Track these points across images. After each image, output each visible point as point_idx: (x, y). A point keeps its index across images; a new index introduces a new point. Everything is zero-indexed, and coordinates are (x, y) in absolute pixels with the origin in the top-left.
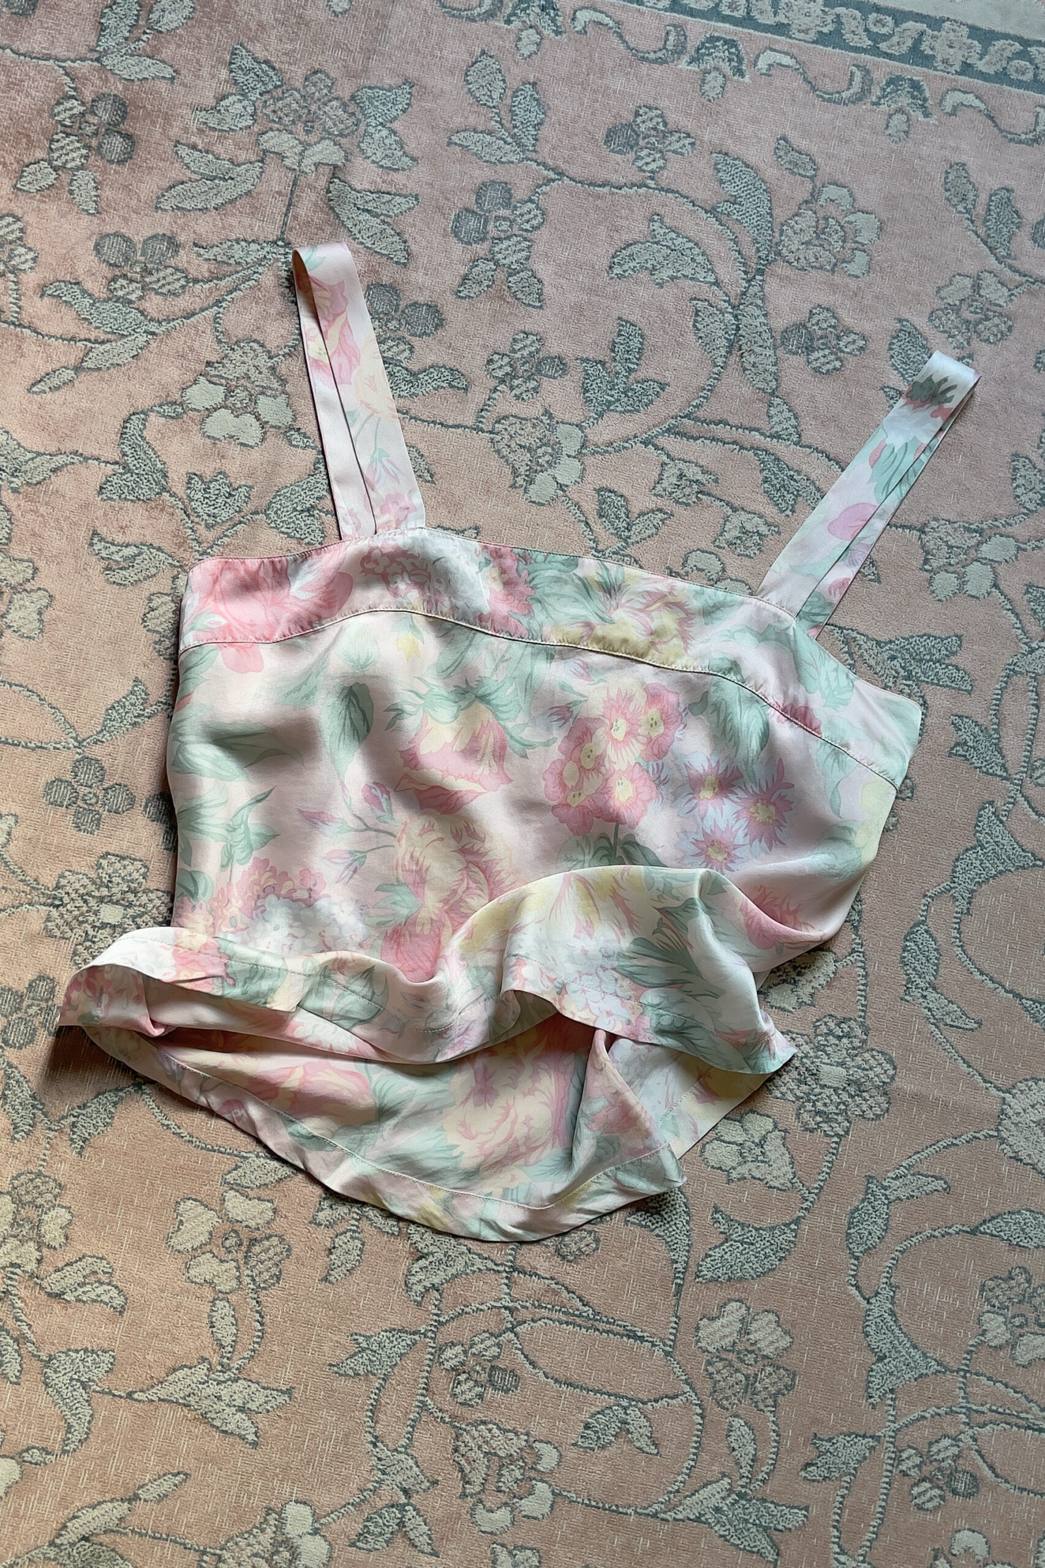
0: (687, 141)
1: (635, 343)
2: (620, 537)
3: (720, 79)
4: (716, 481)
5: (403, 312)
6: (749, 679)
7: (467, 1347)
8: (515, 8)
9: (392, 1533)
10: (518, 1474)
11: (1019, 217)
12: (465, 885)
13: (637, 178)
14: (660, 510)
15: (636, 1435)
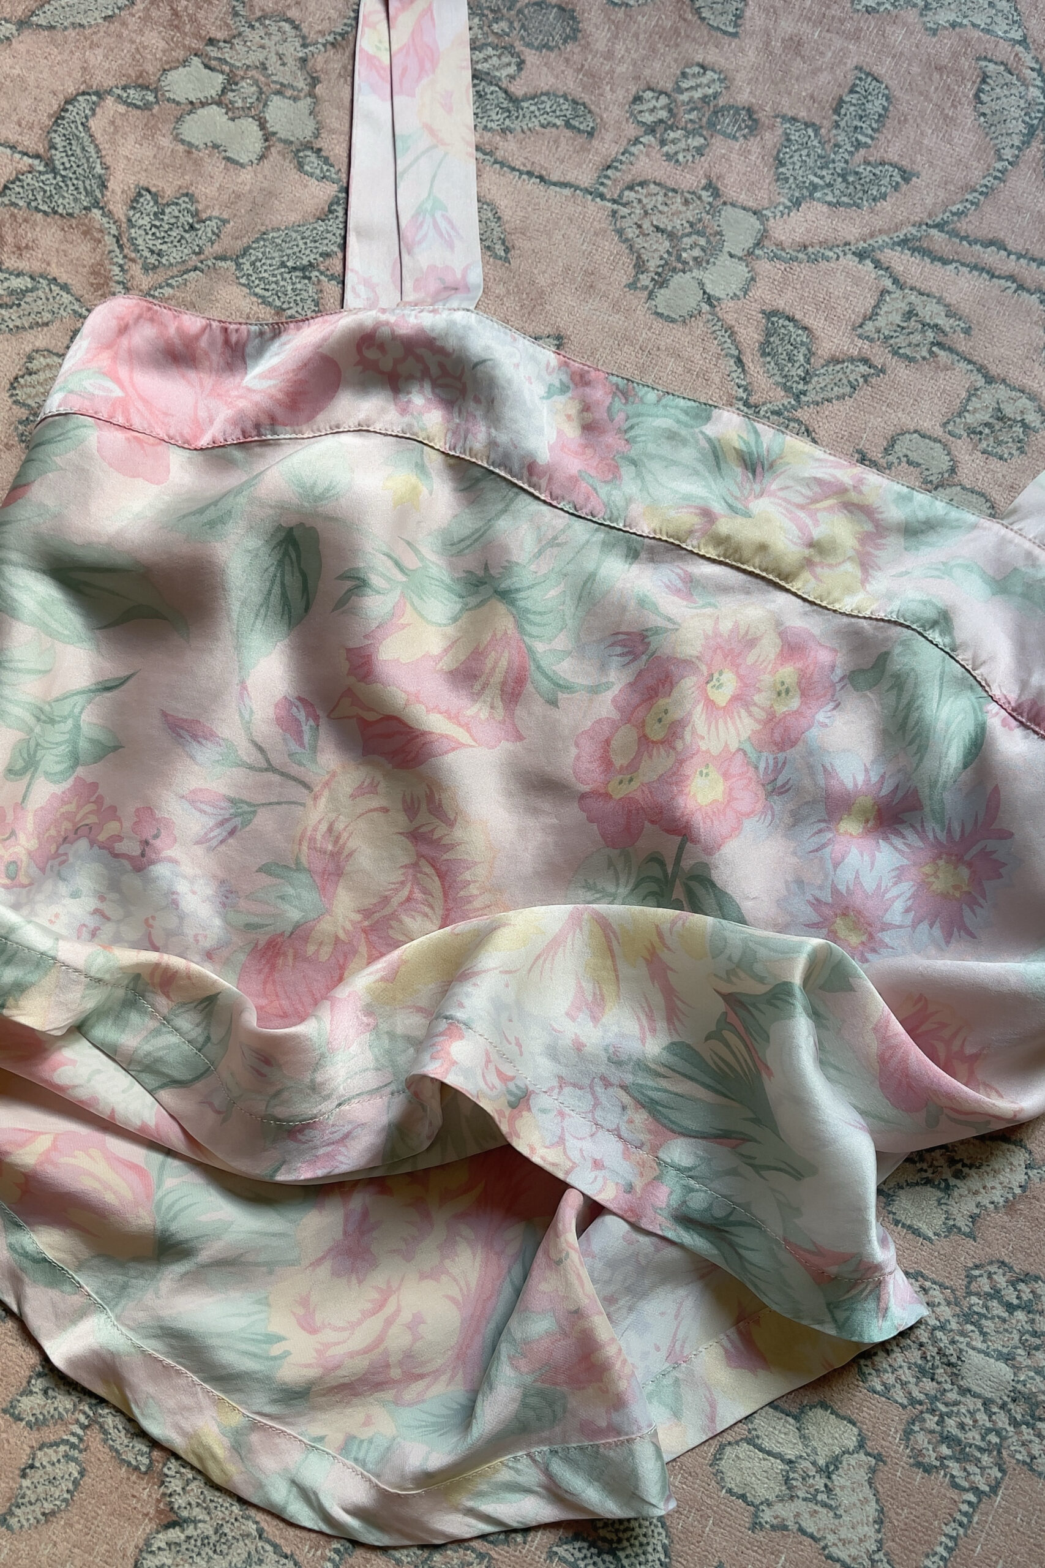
1: (875, 106)
2: (787, 389)
4: (967, 331)
5: (520, 11)
6: (965, 645)
12: (405, 893)
14: (865, 361)
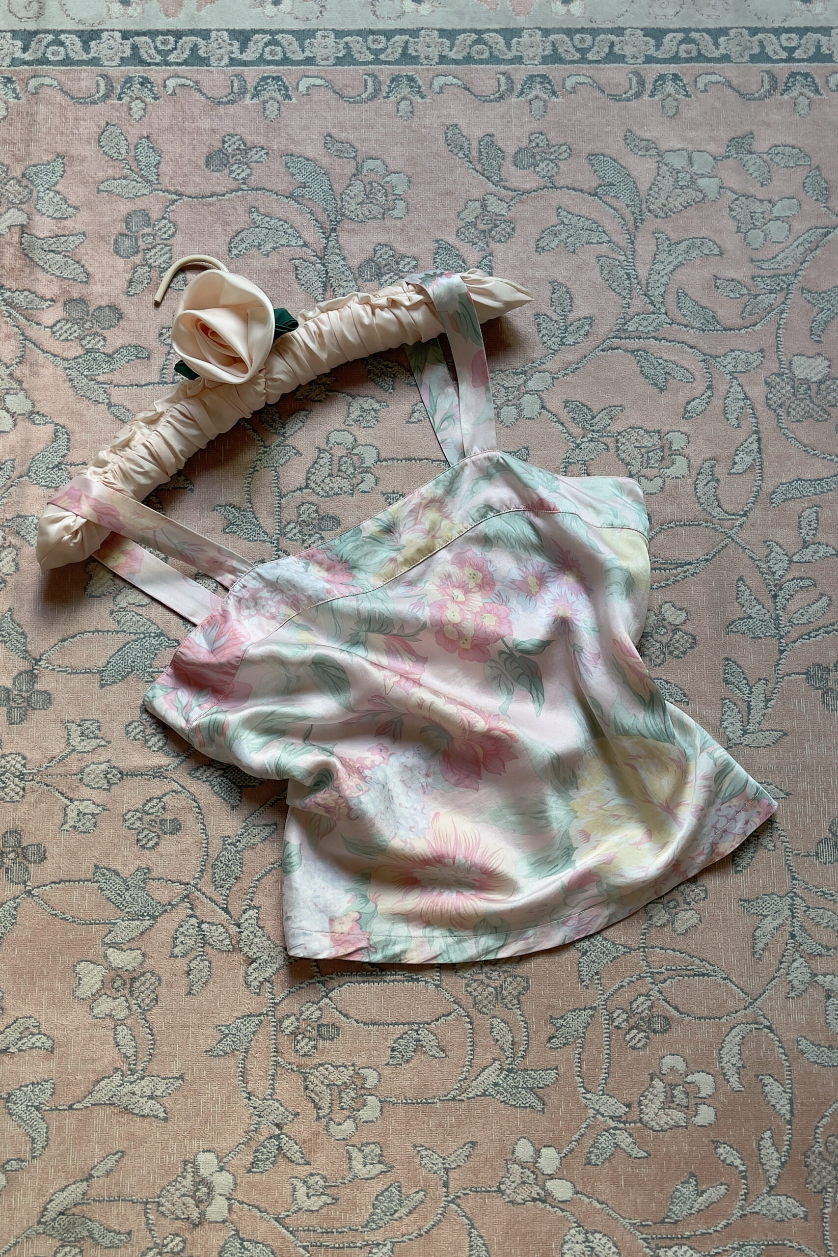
0: (264, 151)
3: (276, 105)
5: (93, 315)
7: (298, 1016)
8: (122, 88)
9: (275, 1156)
10: (353, 1094)
11: (502, 152)
13: (234, 185)
15: (428, 1047)
